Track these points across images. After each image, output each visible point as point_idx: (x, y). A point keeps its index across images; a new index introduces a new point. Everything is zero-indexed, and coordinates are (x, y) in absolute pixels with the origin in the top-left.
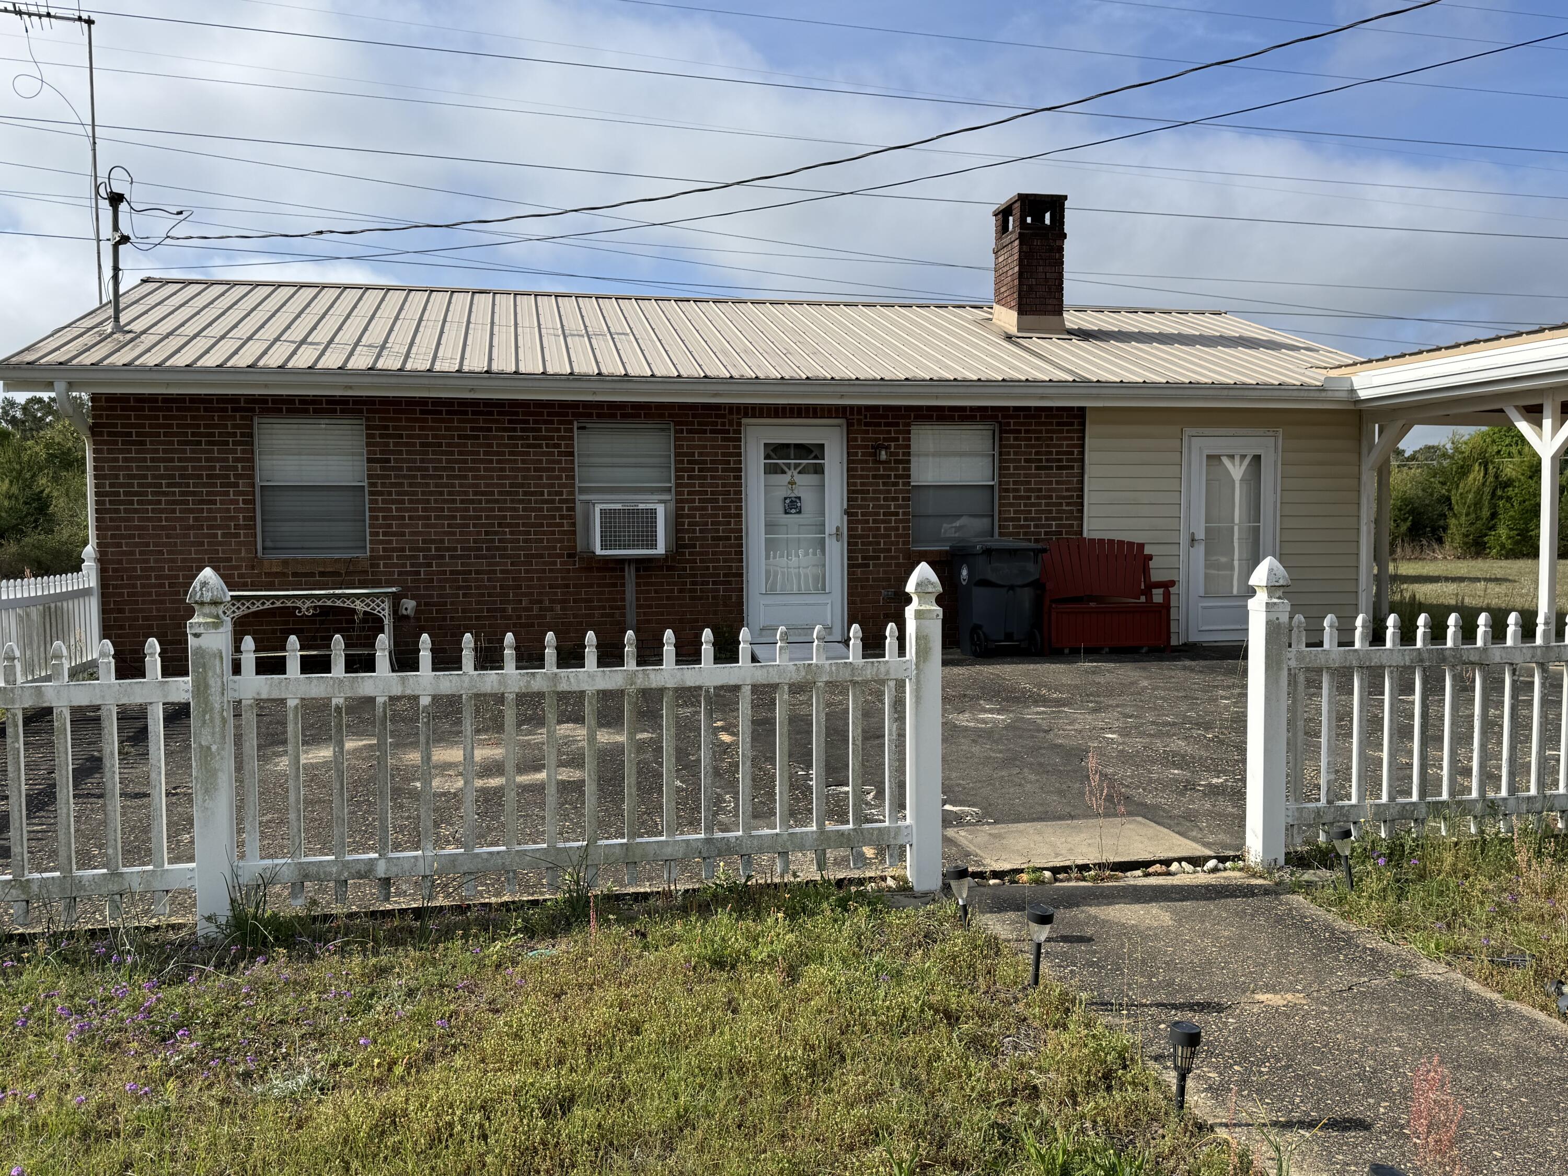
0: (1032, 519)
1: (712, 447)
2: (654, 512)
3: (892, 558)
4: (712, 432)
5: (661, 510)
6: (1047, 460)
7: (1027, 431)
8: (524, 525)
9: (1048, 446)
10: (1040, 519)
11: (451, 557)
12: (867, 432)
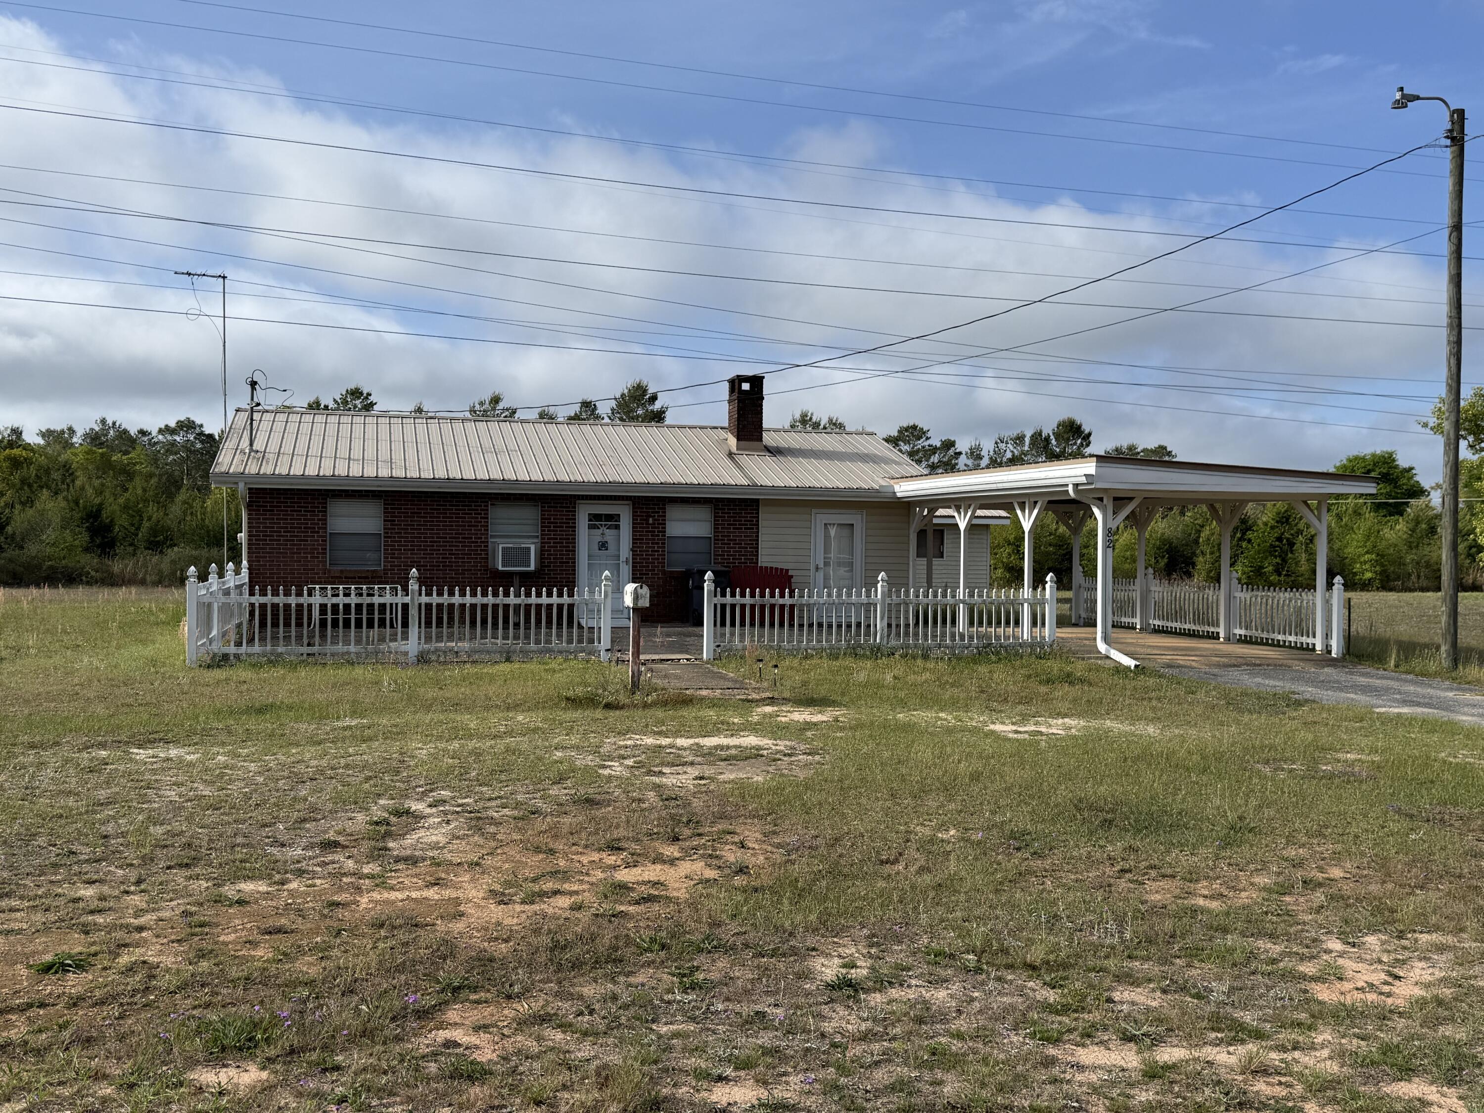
0: (732, 555)
1: (561, 515)
2: (529, 549)
3: (655, 574)
4: (561, 508)
5: (533, 547)
6: (740, 525)
7: (728, 509)
8: (462, 554)
9: (740, 517)
10: (736, 555)
12: (643, 510)
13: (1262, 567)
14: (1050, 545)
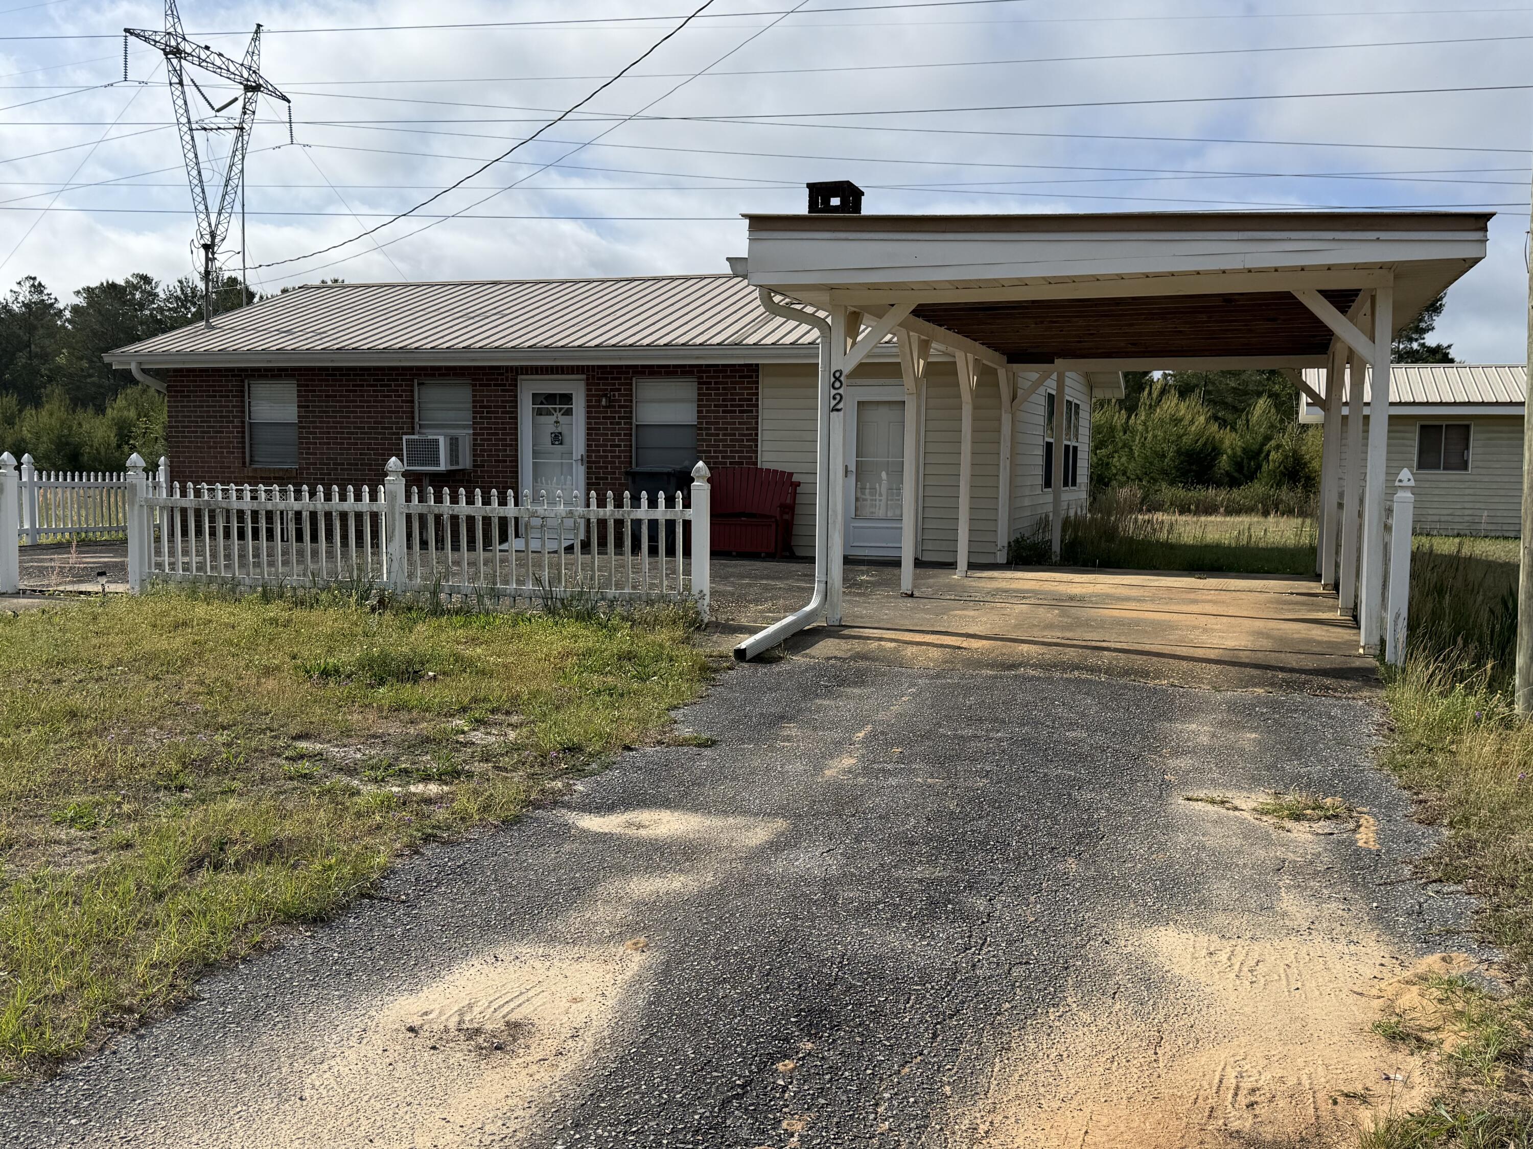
0: (720, 452)
1: (495, 396)
2: (437, 441)
3: (616, 479)
4: (495, 385)
5: (442, 440)
6: (732, 406)
7: (716, 383)
8: (382, 449)
9: (732, 394)
10: (726, 452)
11: (342, 469)
12: (599, 384)
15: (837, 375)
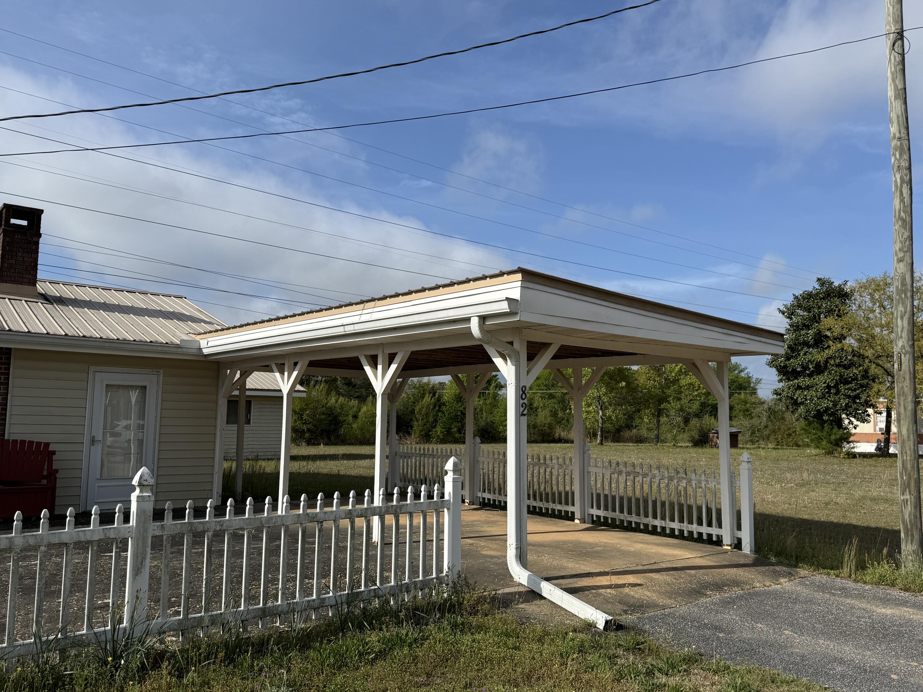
13: (451, 428)
14: (323, 414)
15: (524, 389)
